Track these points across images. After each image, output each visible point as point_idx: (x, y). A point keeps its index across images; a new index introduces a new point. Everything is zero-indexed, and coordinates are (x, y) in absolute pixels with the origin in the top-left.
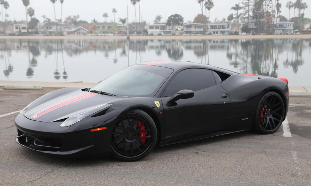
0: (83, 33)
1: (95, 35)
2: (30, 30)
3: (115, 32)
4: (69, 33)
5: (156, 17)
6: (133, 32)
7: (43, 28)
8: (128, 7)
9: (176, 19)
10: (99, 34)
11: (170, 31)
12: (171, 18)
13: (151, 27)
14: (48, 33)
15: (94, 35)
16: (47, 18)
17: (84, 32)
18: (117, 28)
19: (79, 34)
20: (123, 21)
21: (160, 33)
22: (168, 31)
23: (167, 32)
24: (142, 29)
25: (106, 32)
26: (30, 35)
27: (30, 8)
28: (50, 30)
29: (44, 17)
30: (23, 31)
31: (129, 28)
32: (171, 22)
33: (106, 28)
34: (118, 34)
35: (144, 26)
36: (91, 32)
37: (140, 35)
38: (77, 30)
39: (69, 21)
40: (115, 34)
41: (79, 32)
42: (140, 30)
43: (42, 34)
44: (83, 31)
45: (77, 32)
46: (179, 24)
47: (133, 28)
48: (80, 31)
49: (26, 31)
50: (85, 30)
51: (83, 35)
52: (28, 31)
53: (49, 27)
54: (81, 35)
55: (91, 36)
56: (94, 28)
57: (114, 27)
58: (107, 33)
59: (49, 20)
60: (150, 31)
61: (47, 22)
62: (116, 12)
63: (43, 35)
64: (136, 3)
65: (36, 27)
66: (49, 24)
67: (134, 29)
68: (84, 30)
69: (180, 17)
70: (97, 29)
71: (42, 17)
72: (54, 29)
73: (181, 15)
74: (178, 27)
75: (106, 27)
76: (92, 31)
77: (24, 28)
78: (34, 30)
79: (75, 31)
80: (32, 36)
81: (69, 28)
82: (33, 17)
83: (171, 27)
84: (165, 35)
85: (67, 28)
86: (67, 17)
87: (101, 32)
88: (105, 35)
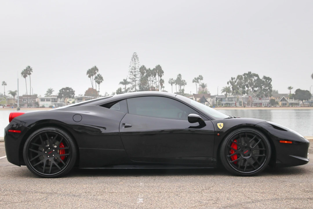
3: (5, 104)
5: (48, 90)
6: (24, 104)
8: (18, 79)
9: (67, 92)
11: (61, 104)
12: (63, 91)
13: (43, 100)
18: (7, 100)
20: (14, 94)
21: (51, 105)
22: (60, 104)
23: (58, 104)
24: (33, 101)
31: (19, 100)
32: (63, 95)
34: (8, 106)
35: (35, 99)
37: (31, 107)
40: (5, 106)
42: (31, 102)
46: (70, 97)
47: (24, 100)
57: (4, 100)
60: (41, 103)
62: (6, 85)
64: (27, 76)
67: (25, 101)
69: (71, 90)
73: (72, 88)
74: (69, 100)
83: (62, 100)
84: (56, 107)
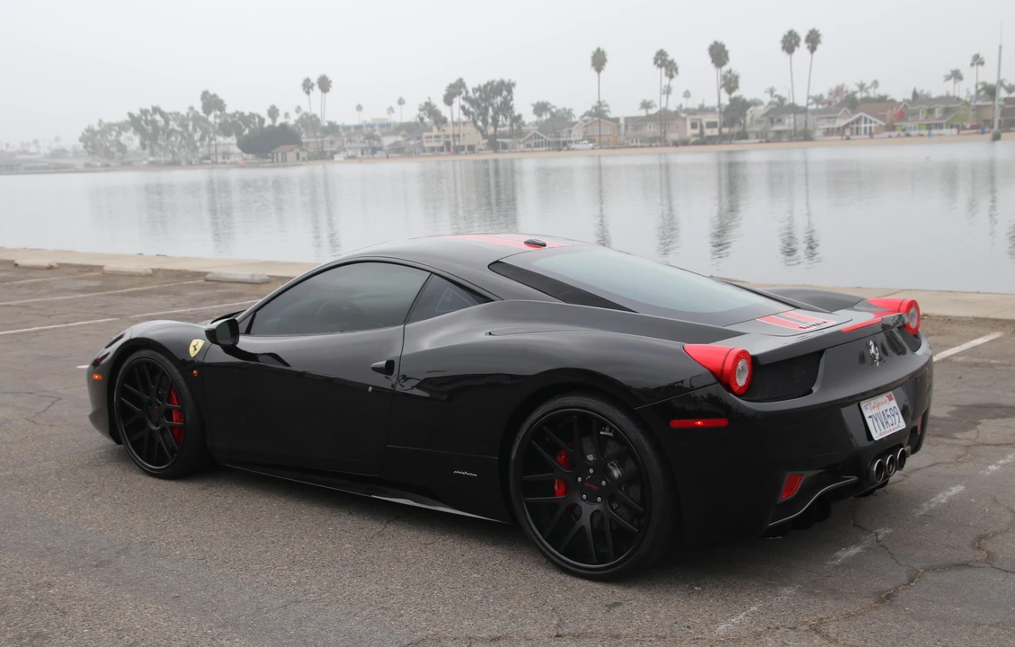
0: (868, 131)
1: (902, 134)
2: (725, 130)
3: (964, 123)
4: (828, 132)
7: (760, 122)
10: (912, 133)
14: (771, 135)
15: (899, 136)
16: (777, 96)
17: (870, 128)
18: (973, 110)
19: (857, 134)
20: (991, 91)
25: (936, 124)
26: (725, 142)
27: (730, 71)
28: (778, 127)
29: (771, 91)
30: (708, 132)
33: (937, 114)
34: (973, 127)
36: (890, 128)
38: (853, 123)
39: (838, 100)
40: (963, 128)
41: (857, 129)
43: (757, 138)
44: (868, 125)
45: (852, 129)
48: (859, 126)
49: (715, 132)
50: (875, 123)
51: (867, 136)
52: (720, 131)
53: (775, 120)
54: (863, 136)
55: (890, 137)
56: (902, 116)
57: (963, 110)
58: (940, 126)
59: (782, 100)
61: (774, 106)
62: (982, 63)
63: (758, 141)
65: (742, 121)
66: (781, 108)
68: (871, 122)
70: (910, 118)
71: (766, 92)
72: (788, 122)
75: (937, 111)
76: (895, 124)
77: (712, 125)
78: (736, 129)
79: (847, 126)
80: (730, 143)
81: (831, 118)
82: (736, 94)
85: (827, 118)
86: (833, 89)
87: (919, 125)
88: (930, 135)
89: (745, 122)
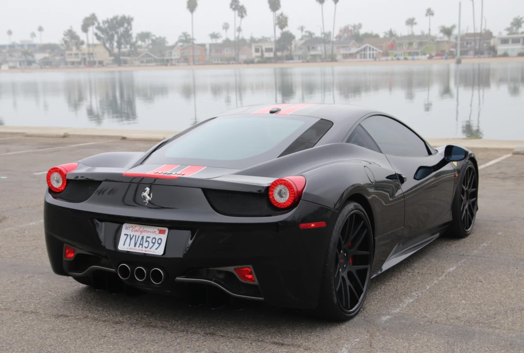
0: (371, 56)
1: (394, 58)
2: (279, 54)
4: (346, 56)
5: (512, 21)
6: (467, 51)
7: (300, 48)
8: (460, 3)
10: (400, 57)
13: (505, 41)
14: (309, 58)
15: (392, 60)
16: (306, 32)
17: (373, 54)
18: (435, 44)
19: (365, 57)
20: (447, 32)
21: (522, 50)
24: (485, 45)
25: (414, 52)
26: (279, 61)
27: (282, 14)
28: (313, 53)
29: (302, 29)
30: (267, 55)
31: (461, 44)
33: (415, 46)
34: (437, 55)
35: (490, 39)
36: (386, 54)
37: (482, 56)
38: (361, 51)
39: (346, 35)
41: (365, 54)
42: (481, 46)
43: (299, 59)
44: (371, 52)
45: (361, 55)
47: (467, 43)
48: (366, 52)
49: (271, 55)
50: (376, 51)
51: (372, 60)
52: (275, 54)
53: (311, 48)
54: (368, 59)
55: (387, 60)
56: (392, 47)
57: (430, 44)
58: (417, 54)
59: (311, 34)
60: (501, 49)
61: (307, 39)
62: (432, 14)
63: (301, 61)
65: (289, 48)
66: (311, 41)
67: (469, 46)
68: (373, 50)
70: (398, 48)
71: (298, 29)
72: (320, 50)
75: (414, 44)
76: (389, 52)
77: (269, 50)
78: (286, 53)
79: (358, 52)
80: (283, 63)
81: (345, 47)
82: (285, 30)
85: (342, 47)
86: (343, 28)
87: (404, 53)
88: (413, 59)
89: (291, 48)
